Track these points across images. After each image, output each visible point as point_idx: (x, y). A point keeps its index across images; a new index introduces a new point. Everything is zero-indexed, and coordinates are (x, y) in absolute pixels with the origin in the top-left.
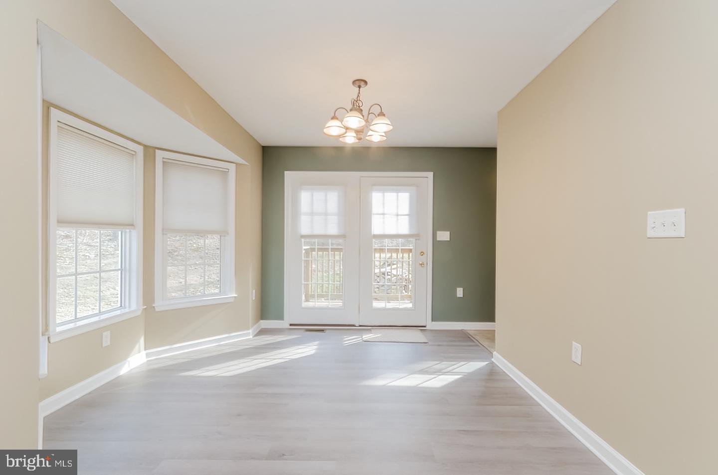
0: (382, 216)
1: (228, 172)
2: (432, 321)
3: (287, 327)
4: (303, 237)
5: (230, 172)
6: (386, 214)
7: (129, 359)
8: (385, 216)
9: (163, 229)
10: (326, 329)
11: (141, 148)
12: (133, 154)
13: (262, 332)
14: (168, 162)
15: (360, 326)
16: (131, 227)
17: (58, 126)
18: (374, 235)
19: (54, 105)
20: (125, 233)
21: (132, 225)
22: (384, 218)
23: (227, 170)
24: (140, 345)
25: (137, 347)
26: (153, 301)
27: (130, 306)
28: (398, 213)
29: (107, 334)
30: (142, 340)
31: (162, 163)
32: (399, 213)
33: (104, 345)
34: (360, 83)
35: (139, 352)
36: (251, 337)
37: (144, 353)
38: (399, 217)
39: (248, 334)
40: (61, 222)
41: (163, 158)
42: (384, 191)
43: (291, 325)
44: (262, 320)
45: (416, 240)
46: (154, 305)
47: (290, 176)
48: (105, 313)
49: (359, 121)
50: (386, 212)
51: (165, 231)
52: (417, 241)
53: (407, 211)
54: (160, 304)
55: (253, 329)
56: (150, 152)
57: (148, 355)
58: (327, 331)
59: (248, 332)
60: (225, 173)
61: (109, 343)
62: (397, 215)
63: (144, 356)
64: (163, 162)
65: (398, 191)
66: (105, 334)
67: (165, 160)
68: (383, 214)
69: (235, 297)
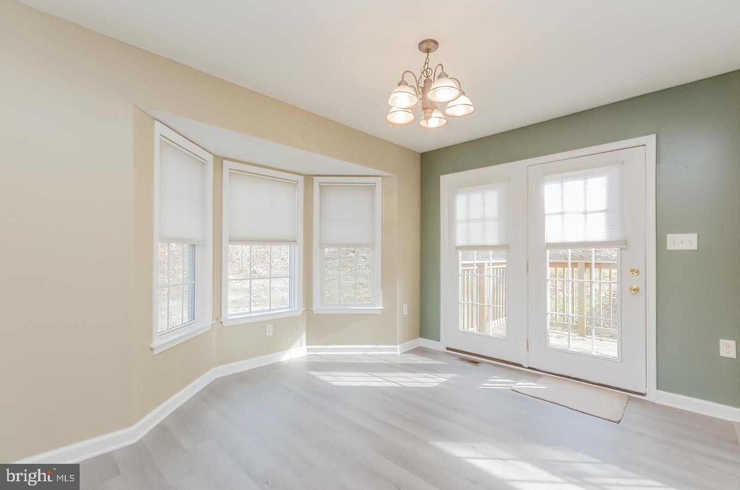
0: (560, 216)
1: (375, 186)
2: (658, 388)
3: (442, 351)
4: (458, 248)
5: (376, 187)
6: (566, 213)
7: (290, 350)
8: (565, 215)
9: (320, 244)
10: (483, 362)
11: (302, 177)
12: (296, 183)
13: (419, 351)
14: (324, 186)
15: (529, 368)
16: (294, 243)
17: (230, 172)
18: (547, 244)
19: (226, 158)
20: (292, 247)
21: (295, 241)
22: (563, 219)
23: (374, 185)
24: (301, 341)
25: (299, 341)
26: (312, 306)
27: (294, 308)
28: (585, 209)
29: (270, 327)
30: (304, 336)
31: (318, 187)
32: (589, 210)
33: (268, 334)
34: (428, 46)
35: (301, 345)
36: (399, 353)
37: (305, 347)
38: (588, 216)
39: (395, 350)
40: (232, 241)
41: (320, 183)
42: (562, 180)
43: (448, 349)
44: (421, 337)
45: (621, 249)
46: (312, 309)
47: (446, 181)
48: (274, 310)
49: (409, 96)
50: (565, 211)
51: (322, 245)
52: (623, 251)
53: (603, 205)
54: (317, 308)
55: (402, 345)
56: (309, 178)
57: (308, 350)
58: (481, 366)
59: (396, 347)
60: (372, 187)
61: (271, 334)
62: (585, 213)
63: (306, 350)
64: (320, 186)
65: (585, 177)
66: (268, 326)
67: (321, 184)
68: (562, 213)
69: (381, 309)
